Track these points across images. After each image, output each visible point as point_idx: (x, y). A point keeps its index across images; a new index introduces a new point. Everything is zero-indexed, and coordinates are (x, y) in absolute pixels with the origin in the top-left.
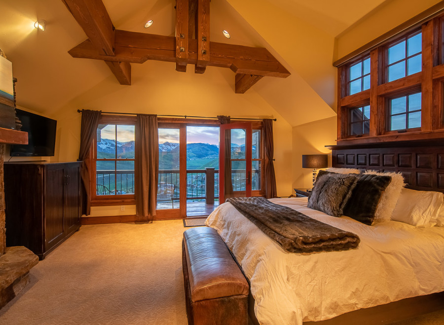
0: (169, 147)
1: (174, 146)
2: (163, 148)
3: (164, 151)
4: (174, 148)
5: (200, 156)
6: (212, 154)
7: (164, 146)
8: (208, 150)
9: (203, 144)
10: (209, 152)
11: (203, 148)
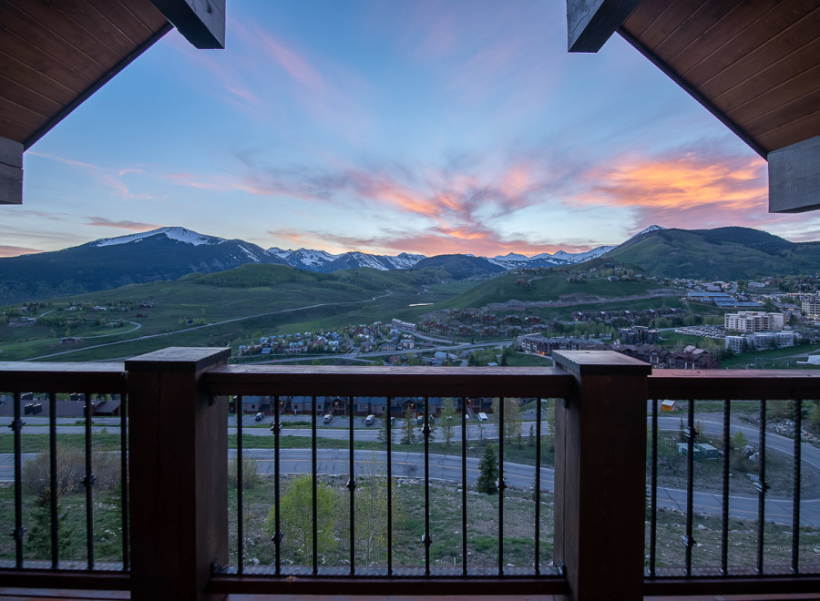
0: (407, 262)
1: (416, 259)
2: (397, 264)
3: (399, 267)
4: (415, 263)
5: (458, 277)
6: (479, 273)
7: (399, 260)
8: (472, 267)
9: (464, 256)
10: (475, 270)
11: (464, 263)
